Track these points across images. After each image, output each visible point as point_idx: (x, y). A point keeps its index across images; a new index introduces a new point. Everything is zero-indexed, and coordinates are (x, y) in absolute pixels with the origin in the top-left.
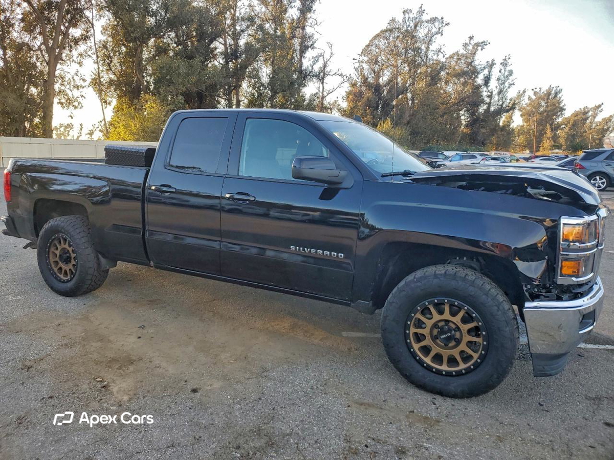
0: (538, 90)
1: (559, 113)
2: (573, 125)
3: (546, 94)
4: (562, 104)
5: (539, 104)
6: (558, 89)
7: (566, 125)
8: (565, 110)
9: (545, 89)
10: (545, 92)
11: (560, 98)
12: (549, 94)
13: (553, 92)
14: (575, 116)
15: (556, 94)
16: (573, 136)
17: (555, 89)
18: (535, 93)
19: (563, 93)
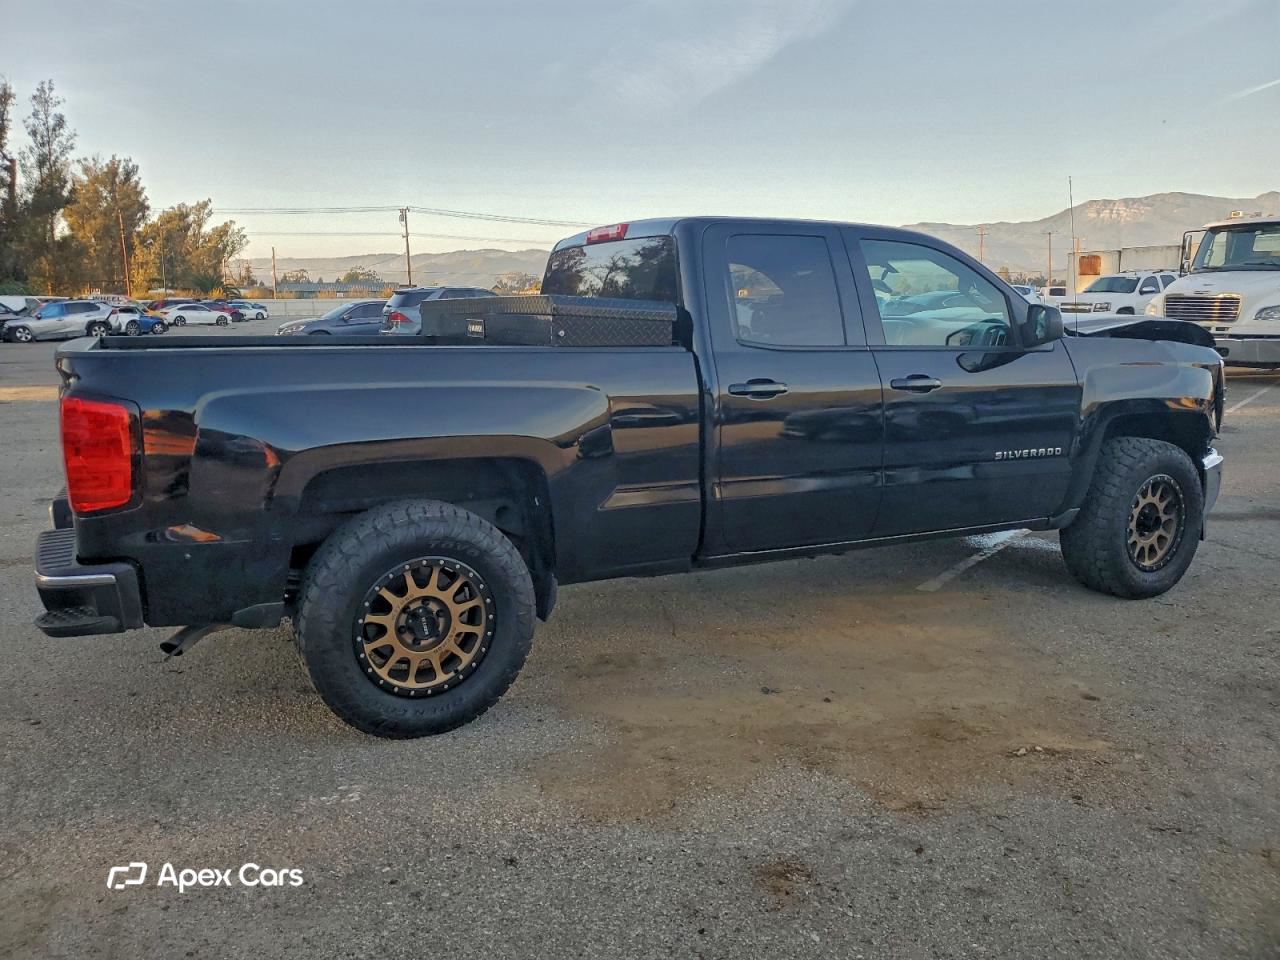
0: (91, 163)
1: (139, 215)
2: (167, 240)
3: (106, 173)
4: (143, 197)
5: (96, 191)
6: (130, 165)
7: (154, 238)
8: (148, 208)
9: (104, 162)
10: (105, 170)
11: (137, 183)
12: (112, 172)
13: (121, 170)
14: (168, 222)
15: (128, 175)
16: (170, 261)
17: (123, 164)
18: (86, 170)
19: (140, 173)
